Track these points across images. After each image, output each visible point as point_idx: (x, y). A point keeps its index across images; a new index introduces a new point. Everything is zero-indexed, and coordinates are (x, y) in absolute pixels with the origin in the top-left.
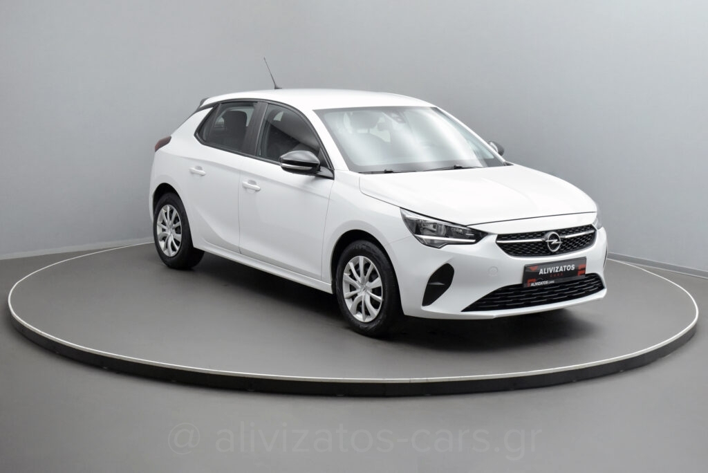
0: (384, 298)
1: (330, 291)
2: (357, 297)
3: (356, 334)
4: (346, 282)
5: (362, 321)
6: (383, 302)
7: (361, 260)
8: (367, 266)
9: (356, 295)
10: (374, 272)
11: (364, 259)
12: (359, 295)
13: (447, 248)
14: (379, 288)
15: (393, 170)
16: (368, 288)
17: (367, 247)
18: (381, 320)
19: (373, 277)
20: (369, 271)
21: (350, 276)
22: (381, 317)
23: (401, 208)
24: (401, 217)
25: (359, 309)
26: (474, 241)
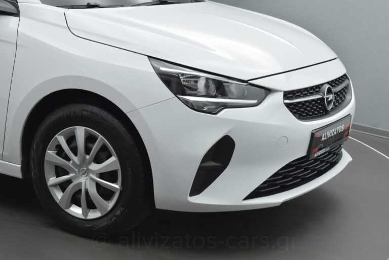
0: (122, 185)
1: (18, 174)
2: (71, 185)
3: (72, 236)
4: (50, 162)
5: (83, 217)
6: (121, 192)
7: (80, 132)
8: (90, 139)
9: (69, 182)
10: (104, 148)
11: (86, 131)
12: (75, 182)
13: (225, 113)
14: (115, 172)
15: (98, 3)
16: (93, 172)
17: (91, 112)
18: (117, 216)
19: (102, 155)
20: (95, 147)
21: (57, 154)
22: (118, 213)
23: (149, 57)
24: (153, 71)
25: (75, 201)
26: (255, 101)
